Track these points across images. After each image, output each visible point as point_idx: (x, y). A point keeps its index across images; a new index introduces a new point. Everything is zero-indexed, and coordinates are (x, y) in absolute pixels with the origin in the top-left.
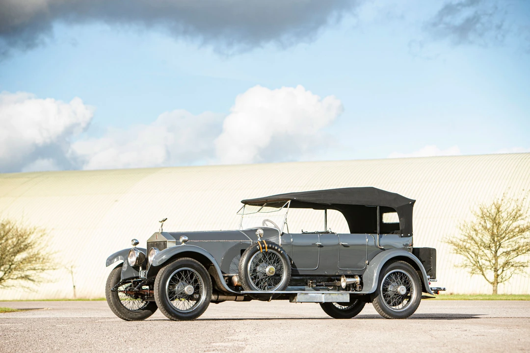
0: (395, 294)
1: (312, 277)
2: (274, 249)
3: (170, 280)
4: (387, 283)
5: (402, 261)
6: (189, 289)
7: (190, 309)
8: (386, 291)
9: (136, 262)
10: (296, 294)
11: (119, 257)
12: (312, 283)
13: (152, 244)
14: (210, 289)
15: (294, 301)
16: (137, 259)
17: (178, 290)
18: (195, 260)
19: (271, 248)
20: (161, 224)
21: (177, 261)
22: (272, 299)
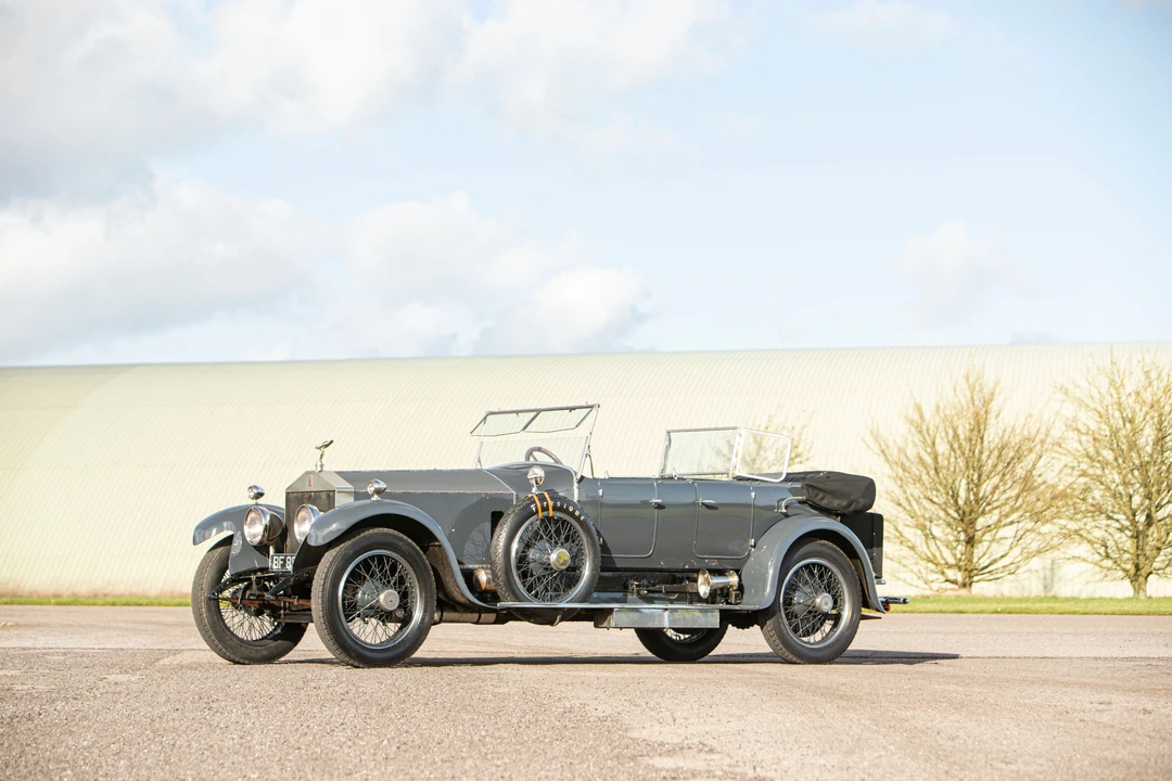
0: (810, 612)
1: (639, 573)
2: (566, 511)
3: (348, 578)
4: (792, 587)
5: (823, 541)
6: (388, 598)
7: (387, 641)
8: (790, 604)
9: (263, 536)
10: (611, 610)
11: (225, 524)
12: (637, 586)
13: (297, 498)
14: (432, 597)
15: (605, 624)
16: (265, 529)
17: (363, 598)
18: (401, 535)
19: (560, 509)
20: (319, 452)
21: (362, 535)
22: (561, 620)
